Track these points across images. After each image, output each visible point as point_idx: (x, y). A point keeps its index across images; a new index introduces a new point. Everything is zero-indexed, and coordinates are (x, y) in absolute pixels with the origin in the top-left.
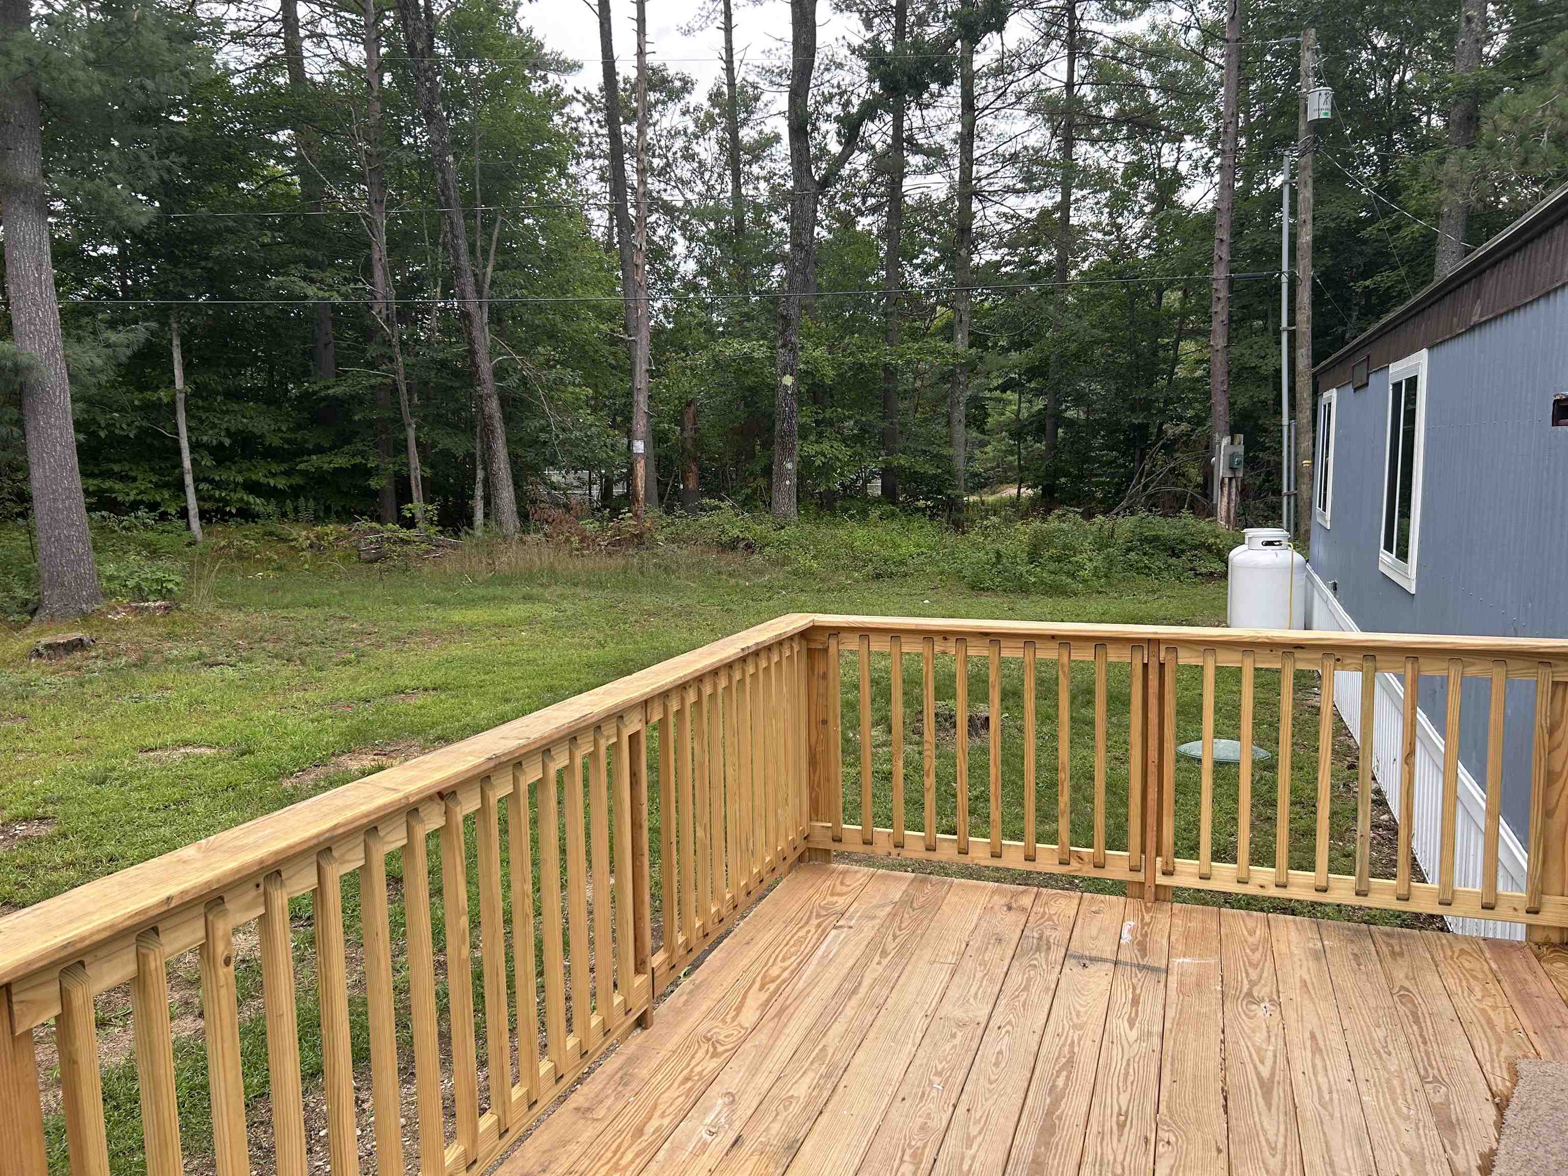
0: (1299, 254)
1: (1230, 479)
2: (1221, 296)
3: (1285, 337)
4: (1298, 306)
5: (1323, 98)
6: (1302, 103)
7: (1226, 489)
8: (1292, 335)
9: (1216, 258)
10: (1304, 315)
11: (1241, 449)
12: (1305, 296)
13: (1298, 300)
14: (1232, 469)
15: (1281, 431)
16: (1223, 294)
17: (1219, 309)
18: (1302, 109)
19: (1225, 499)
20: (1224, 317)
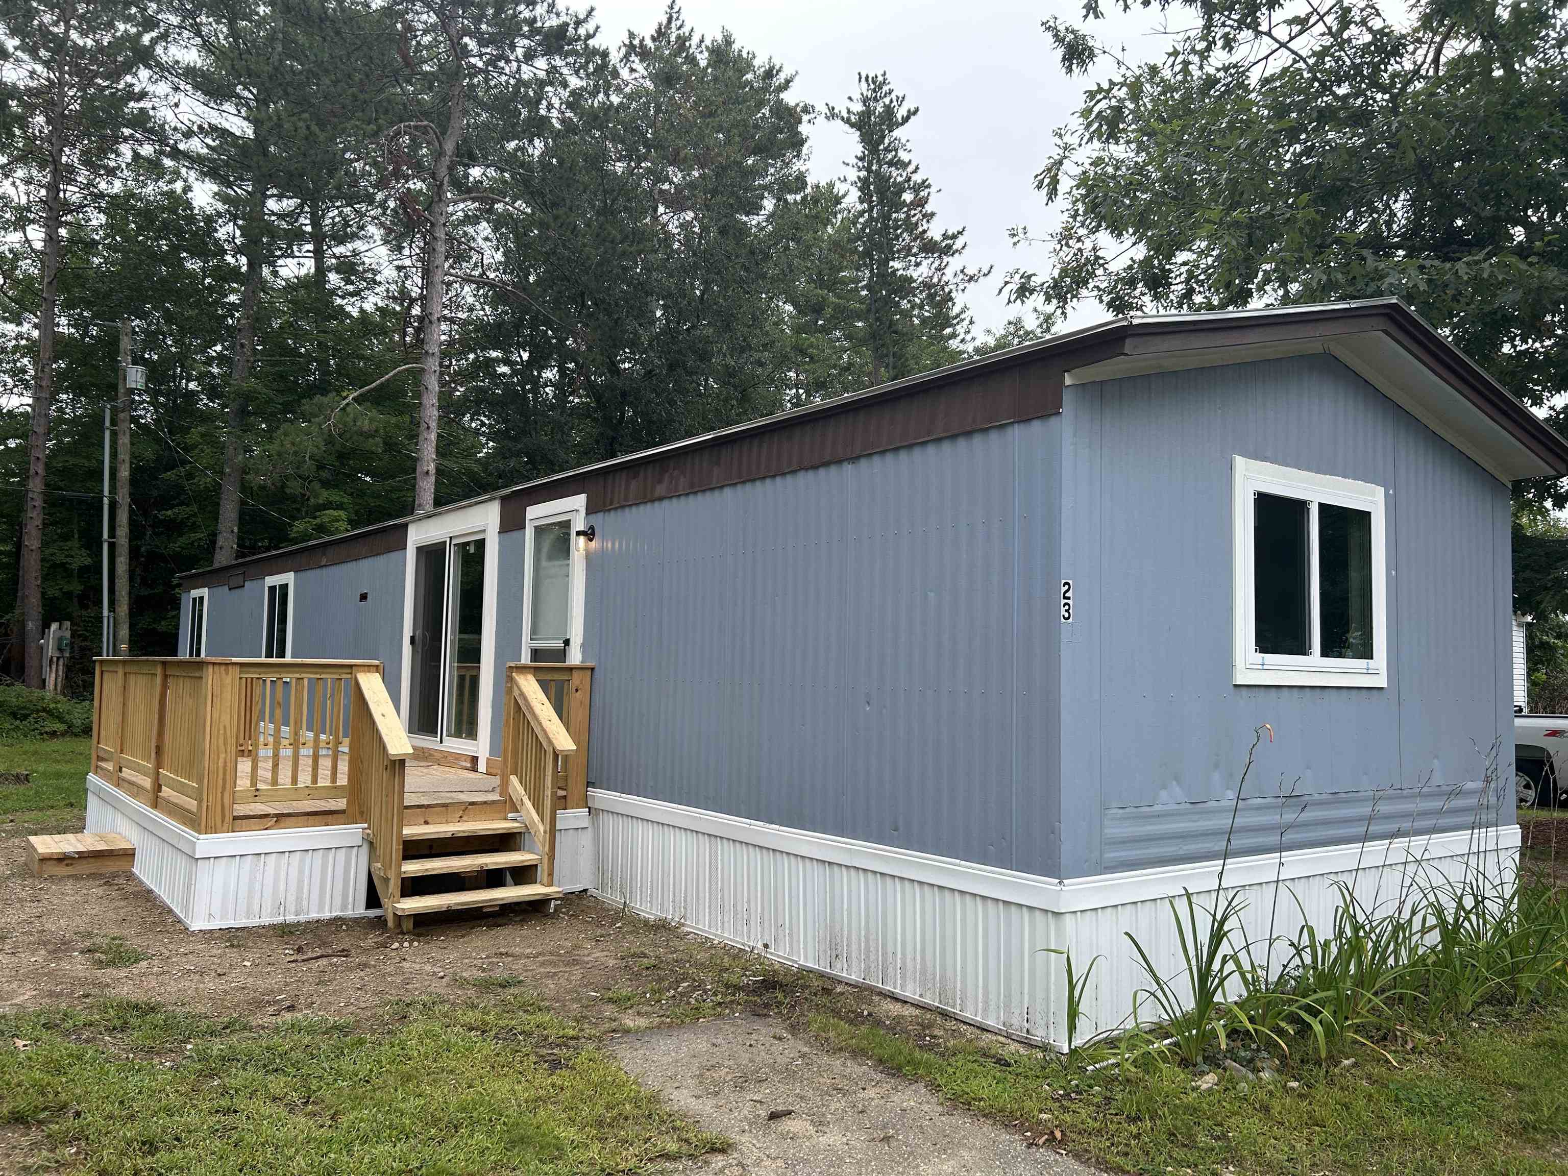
0: (118, 484)
1: (58, 658)
2: (36, 504)
3: (105, 547)
4: (117, 524)
5: (139, 374)
6: (121, 373)
7: (54, 667)
8: (112, 546)
9: (32, 472)
10: (123, 531)
11: (68, 634)
12: (123, 517)
13: (118, 520)
14: (60, 650)
15: (102, 622)
16: (39, 503)
17: (34, 515)
18: (121, 377)
19: (53, 675)
20: (39, 522)
